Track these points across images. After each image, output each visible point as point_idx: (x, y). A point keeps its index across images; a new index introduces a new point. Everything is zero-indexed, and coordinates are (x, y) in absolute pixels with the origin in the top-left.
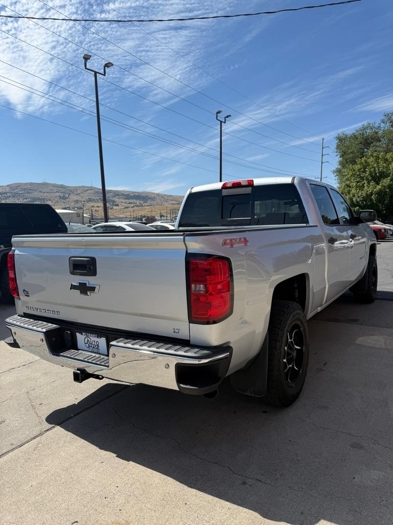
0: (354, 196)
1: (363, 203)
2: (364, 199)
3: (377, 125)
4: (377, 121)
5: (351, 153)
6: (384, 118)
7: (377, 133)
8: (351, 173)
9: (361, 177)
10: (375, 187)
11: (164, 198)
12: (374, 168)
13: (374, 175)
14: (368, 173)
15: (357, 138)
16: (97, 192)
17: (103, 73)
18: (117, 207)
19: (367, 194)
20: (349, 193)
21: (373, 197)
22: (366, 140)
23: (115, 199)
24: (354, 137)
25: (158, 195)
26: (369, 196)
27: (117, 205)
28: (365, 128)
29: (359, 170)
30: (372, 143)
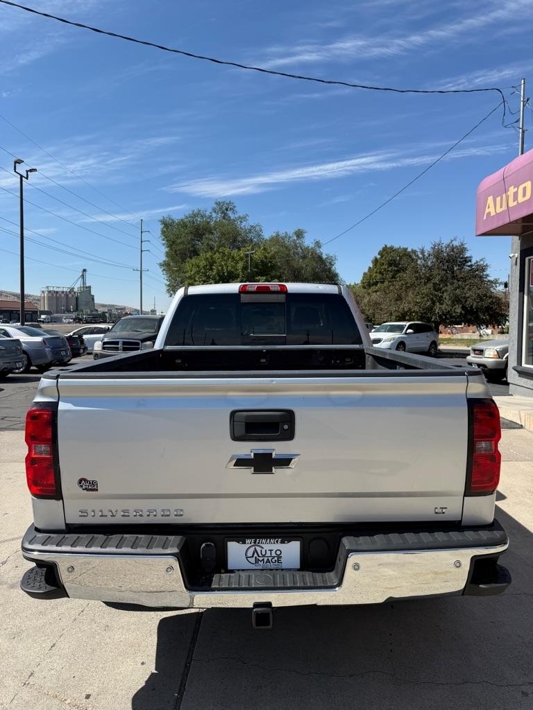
3: (208, 213)
4: (208, 209)
5: (181, 243)
6: (215, 206)
7: (208, 223)
8: (194, 270)
9: (206, 276)
12: (222, 266)
13: (221, 274)
14: (215, 271)
15: (186, 226)
22: (197, 229)
24: (183, 224)
28: (195, 215)
29: (204, 267)
30: (204, 234)
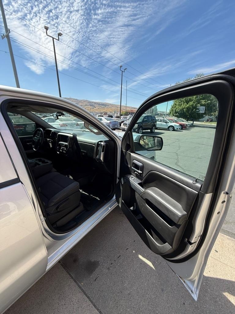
0: (177, 109)
1: (180, 112)
2: (181, 110)
10: (186, 105)
11: (112, 105)
16: (89, 102)
17: (58, 39)
18: (95, 108)
19: (182, 108)
20: (175, 107)
21: (184, 110)
23: (95, 105)
25: (110, 104)
26: (183, 109)
27: (95, 107)
